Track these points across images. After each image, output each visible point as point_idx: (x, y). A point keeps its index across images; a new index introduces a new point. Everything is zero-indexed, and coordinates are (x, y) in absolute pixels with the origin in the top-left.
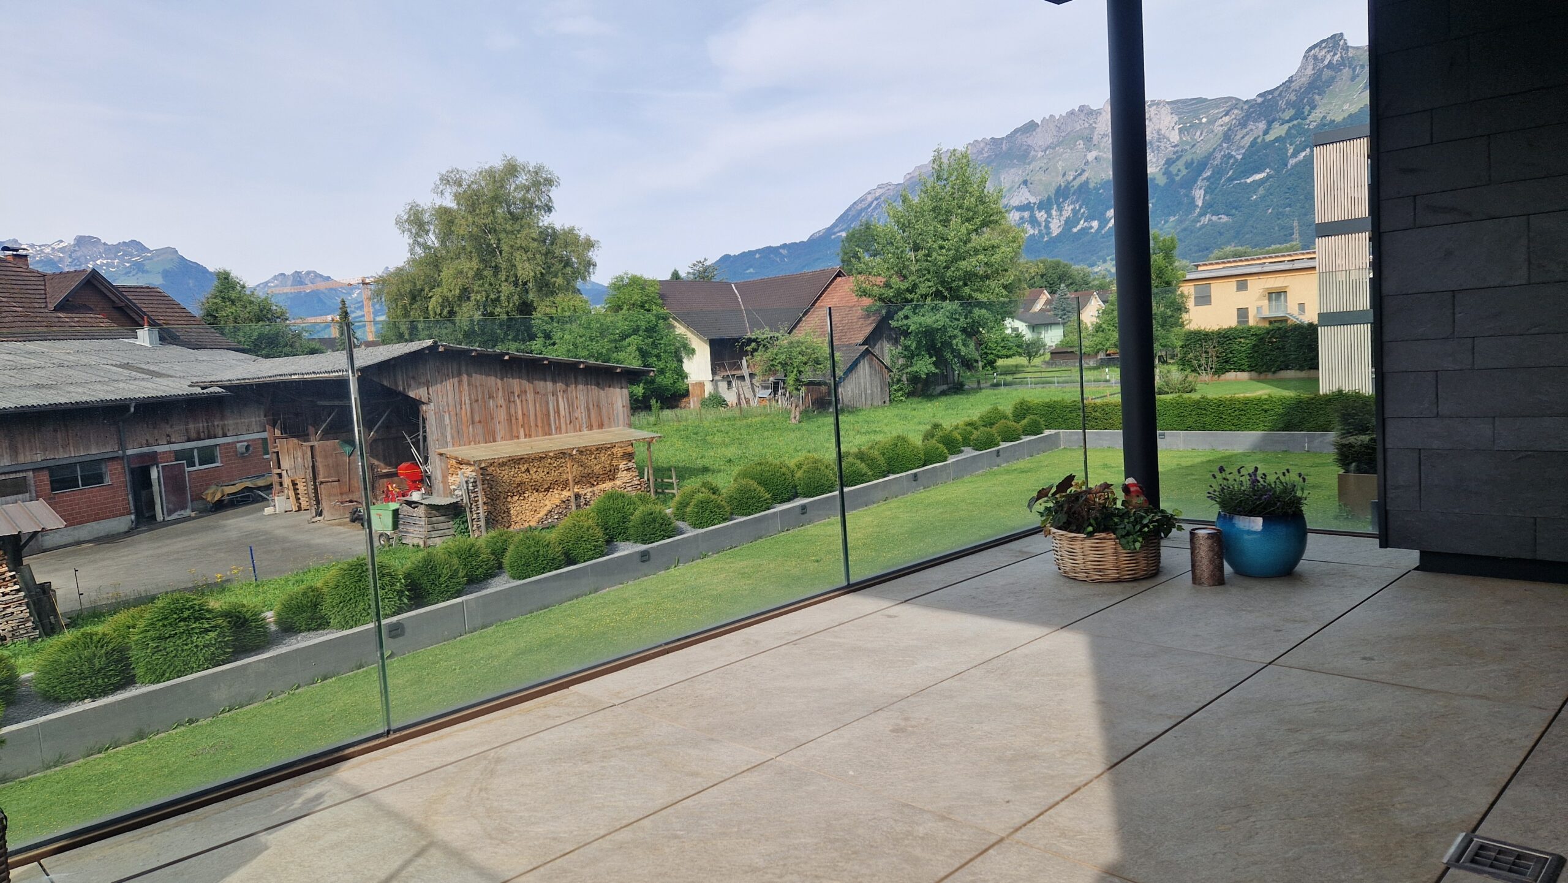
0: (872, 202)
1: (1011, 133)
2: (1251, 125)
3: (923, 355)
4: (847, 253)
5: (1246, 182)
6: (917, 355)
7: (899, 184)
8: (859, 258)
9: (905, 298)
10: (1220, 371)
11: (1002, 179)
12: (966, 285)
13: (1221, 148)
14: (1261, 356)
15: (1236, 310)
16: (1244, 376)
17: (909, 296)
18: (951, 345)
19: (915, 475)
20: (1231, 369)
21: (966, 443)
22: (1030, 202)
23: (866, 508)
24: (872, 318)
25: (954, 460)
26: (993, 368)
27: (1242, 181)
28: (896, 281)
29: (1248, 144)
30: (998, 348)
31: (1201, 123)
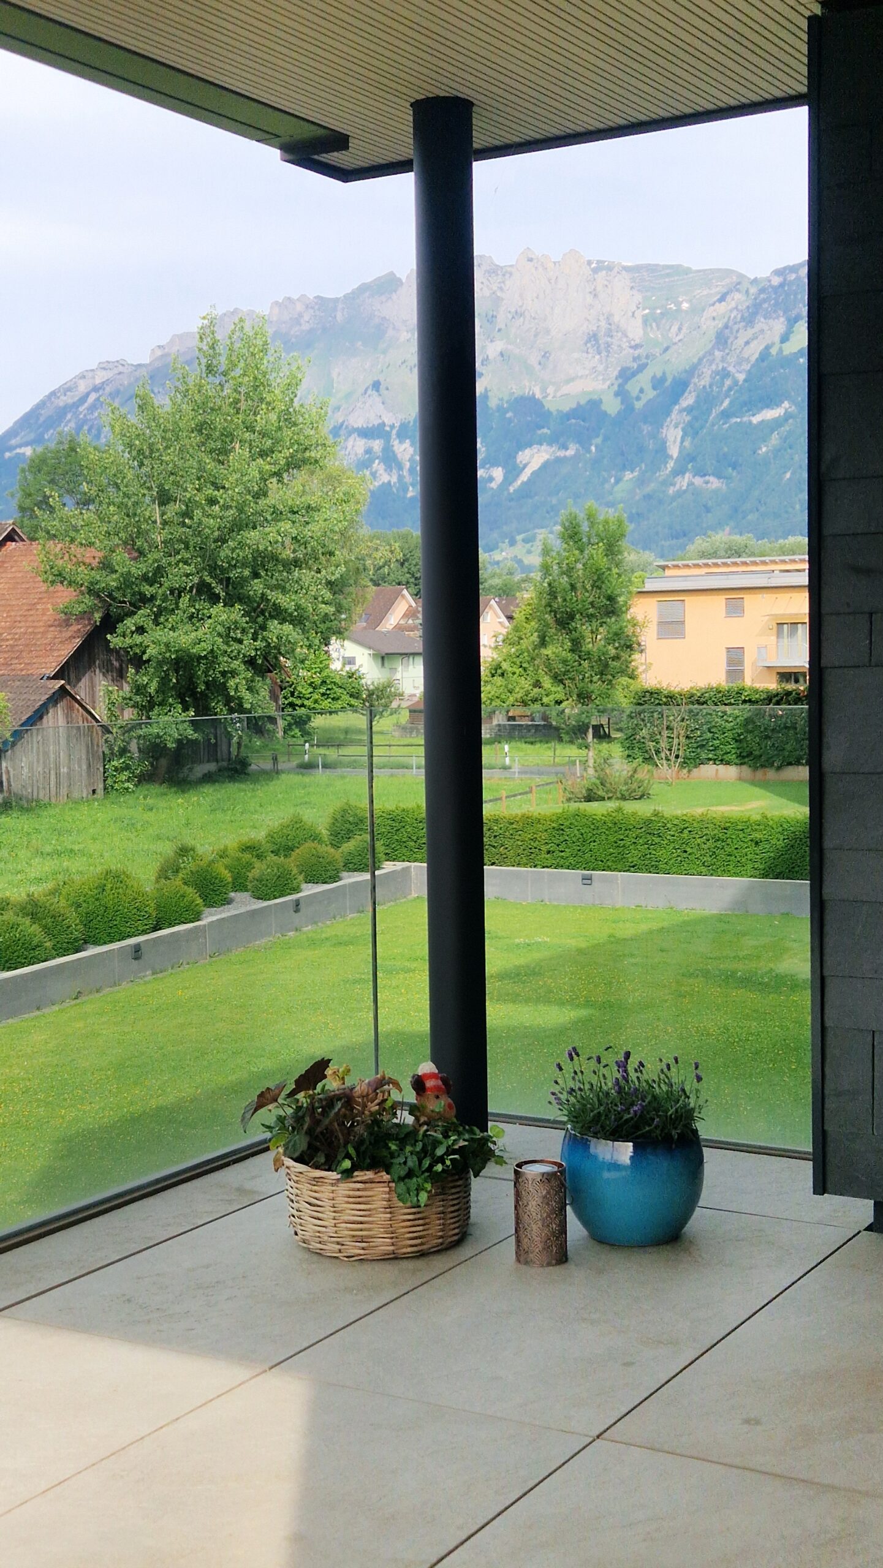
0: (87, 395)
1: (353, 292)
2: (761, 323)
3: (171, 705)
4: (30, 495)
5: (750, 422)
6: (160, 704)
7: (139, 365)
8: (52, 509)
9: (140, 593)
10: (691, 761)
11: (334, 375)
12: (256, 575)
13: (711, 358)
14: (757, 739)
15: (725, 651)
16: (730, 772)
17: (148, 590)
18: (224, 687)
19: (137, 950)
20: (710, 759)
21: (239, 884)
22: (384, 424)
23: (38, 1013)
24: (75, 628)
25: (214, 918)
26: (305, 733)
27: (745, 419)
28: (122, 559)
29: (757, 355)
30: (316, 696)
31: (679, 310)
